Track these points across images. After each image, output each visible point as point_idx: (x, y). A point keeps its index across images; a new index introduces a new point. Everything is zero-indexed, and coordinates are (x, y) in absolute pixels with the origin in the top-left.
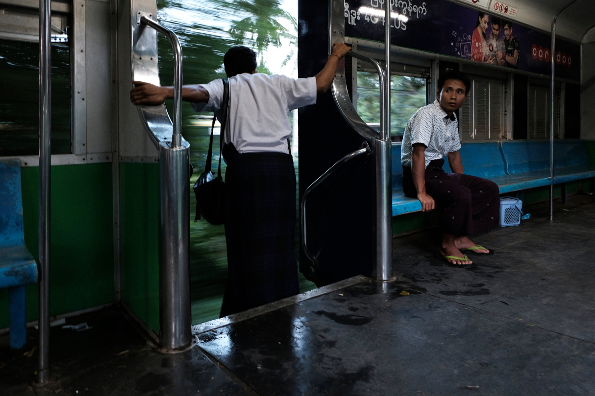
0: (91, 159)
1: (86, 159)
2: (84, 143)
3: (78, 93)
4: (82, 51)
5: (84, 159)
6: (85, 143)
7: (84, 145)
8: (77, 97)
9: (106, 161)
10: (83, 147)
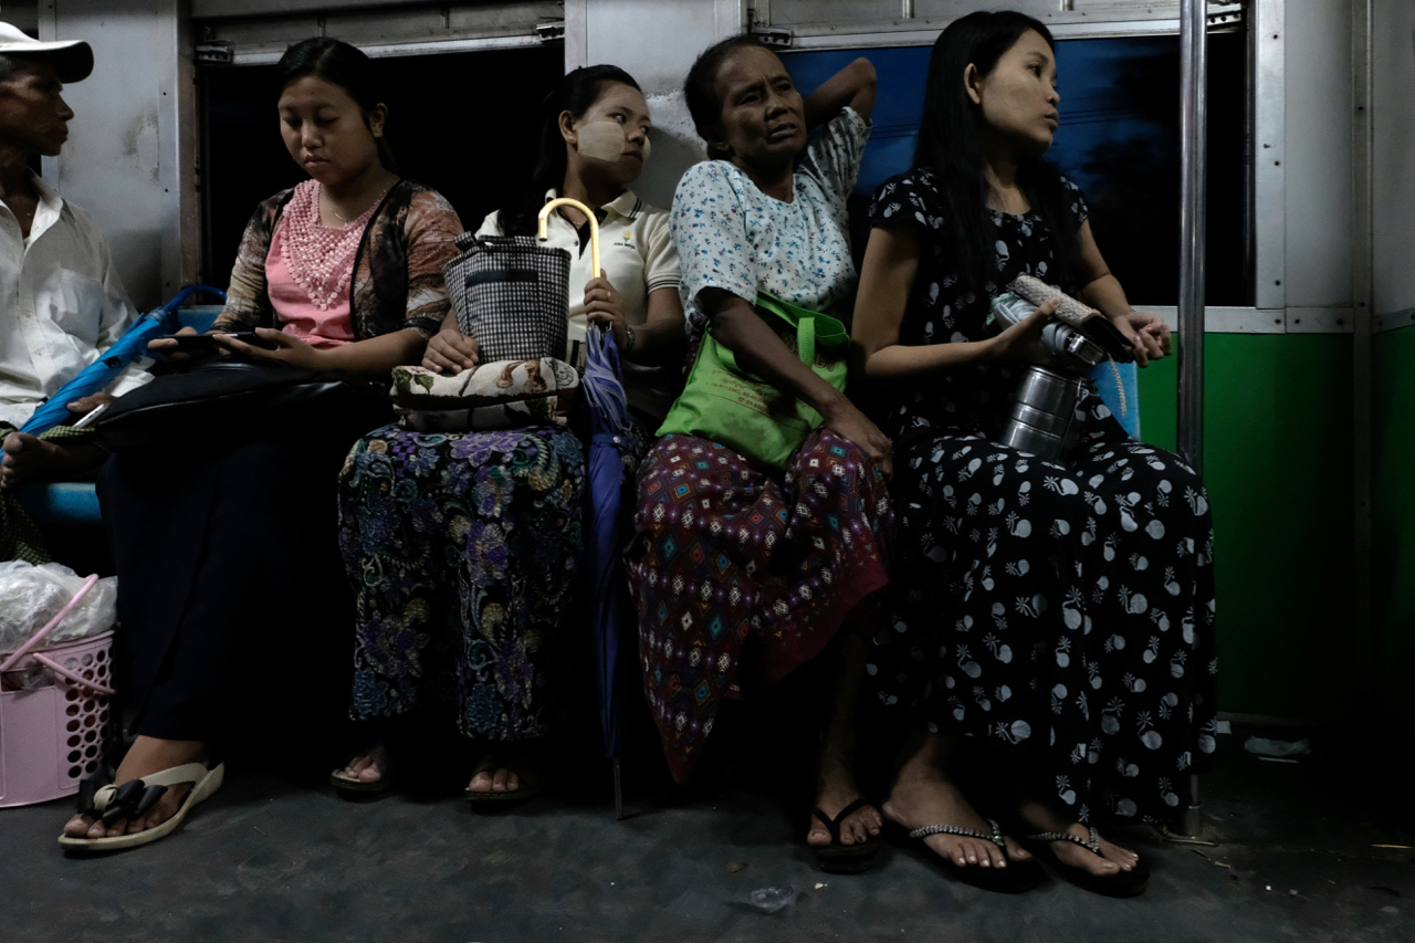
0: (1297, 322)
1: (1283, 320)
2: (1278, 278)
3: (1266, 146)
4: (1275, 37)
5: (1278, 322)
6: (1281, 279)
7: (1278, 283)
8: (1263, 157)
9: (1338, 330)
10: (1276, 287)
